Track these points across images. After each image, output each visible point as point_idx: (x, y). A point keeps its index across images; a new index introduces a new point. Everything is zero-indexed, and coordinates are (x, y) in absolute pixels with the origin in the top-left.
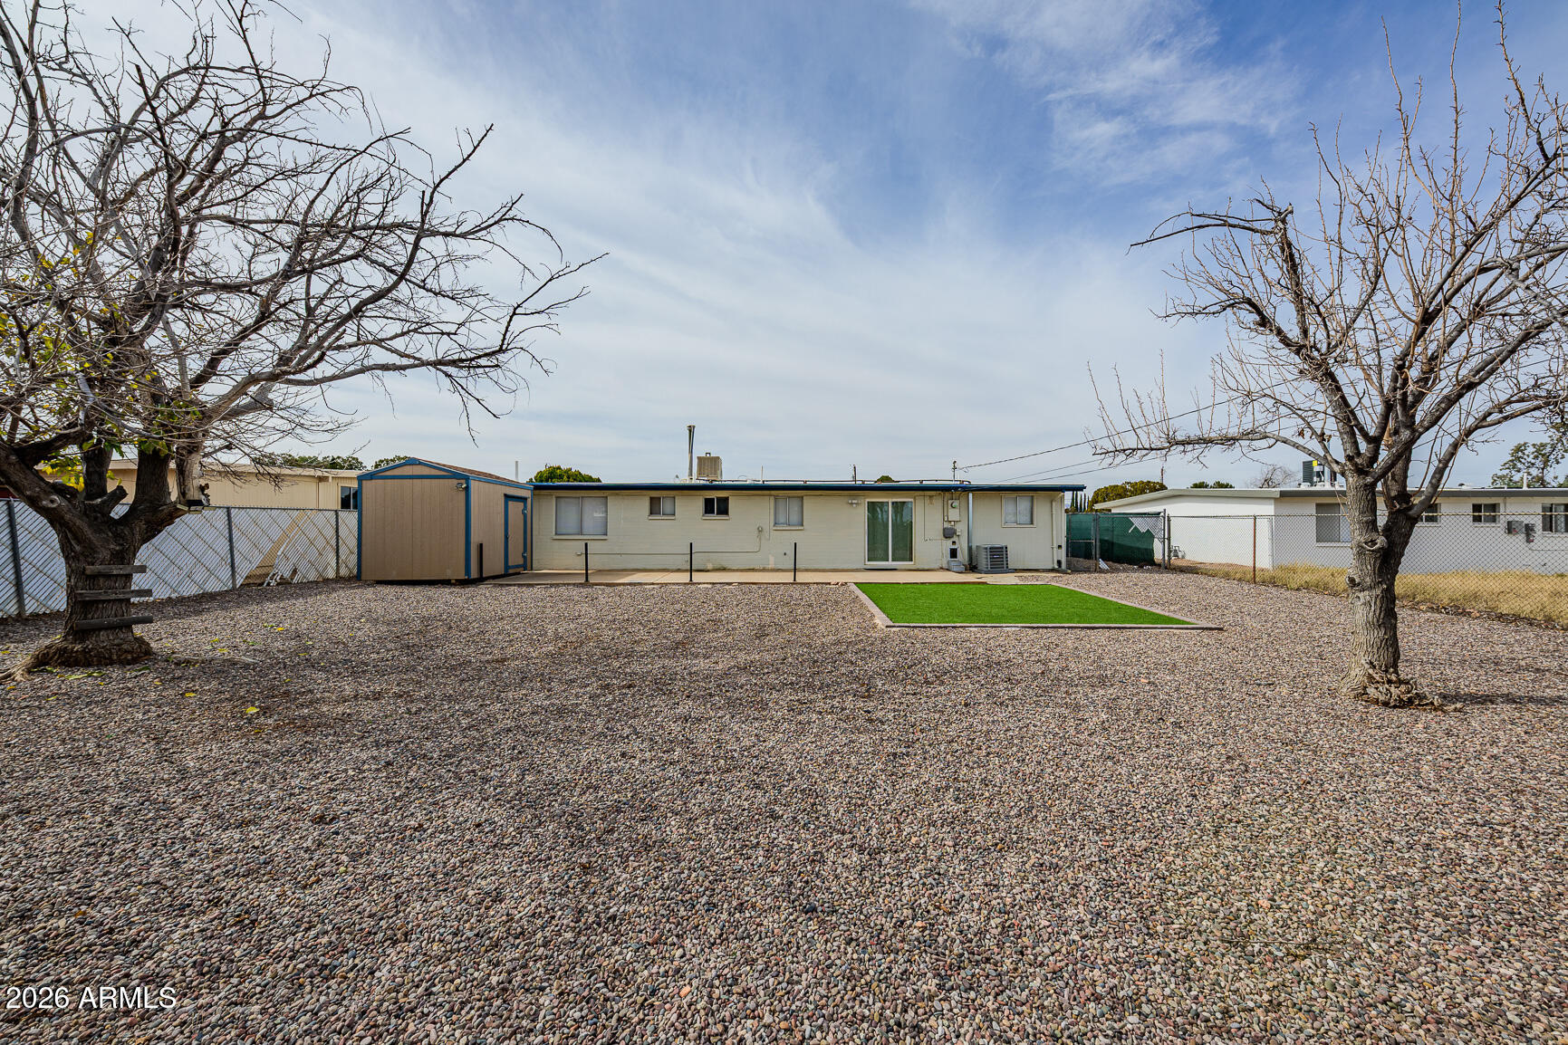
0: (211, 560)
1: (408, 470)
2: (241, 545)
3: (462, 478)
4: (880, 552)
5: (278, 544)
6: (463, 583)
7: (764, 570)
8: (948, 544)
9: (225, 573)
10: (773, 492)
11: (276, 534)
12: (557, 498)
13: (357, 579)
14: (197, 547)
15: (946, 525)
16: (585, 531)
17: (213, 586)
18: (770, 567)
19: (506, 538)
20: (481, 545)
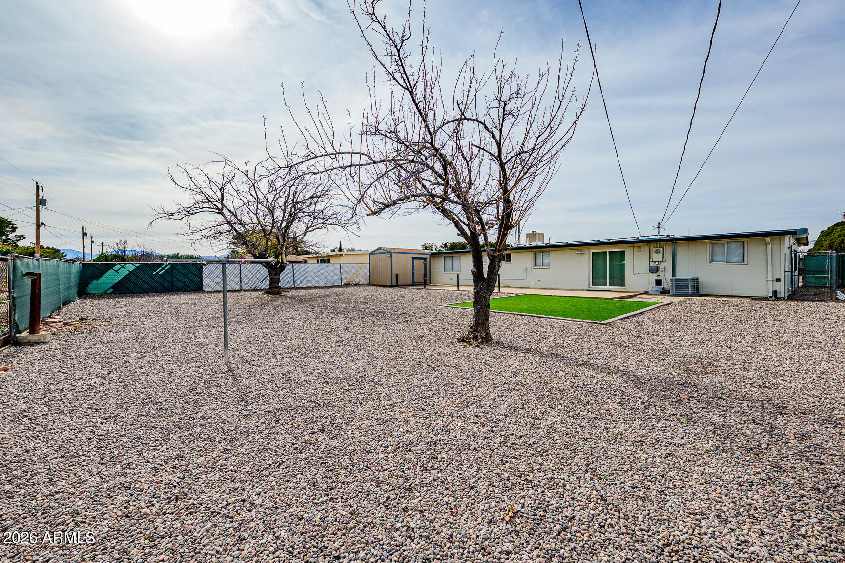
0: (336, 277)
1: (379, 251)
2: (344, 274)
3: (390, 253)
4: (602, 280)
5: (354, 274)
6: (391, 286)
7: (528, 288)
8: (654, 277)
9: (339, 281)
10: (533, 250)
11: (354, 271)
12: (444, 257)
13: (370, 285)
14: (332, 274)
15: (652, 264)
16: (454, 270)
17: (336, 284)
18: (531, 287)
19: (413, 274)
20: (397, 275)
